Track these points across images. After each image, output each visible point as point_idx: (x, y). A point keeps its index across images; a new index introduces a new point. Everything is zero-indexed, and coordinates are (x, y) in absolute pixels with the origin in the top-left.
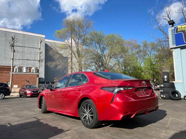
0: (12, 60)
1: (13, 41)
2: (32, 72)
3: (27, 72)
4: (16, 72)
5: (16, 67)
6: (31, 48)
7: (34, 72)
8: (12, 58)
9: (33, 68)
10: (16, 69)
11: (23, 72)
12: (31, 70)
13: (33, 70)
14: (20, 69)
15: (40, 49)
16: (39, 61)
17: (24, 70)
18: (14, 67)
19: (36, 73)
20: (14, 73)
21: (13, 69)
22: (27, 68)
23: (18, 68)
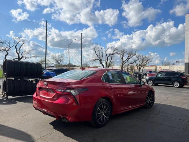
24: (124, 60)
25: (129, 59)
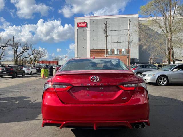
0: (106, 44)
1: (106, 27)
2: (122, 53)
3: (118, 54)
4: (109, 54)
5: (109, 50)
6: (121, 30)
7: (124, 53)
8: (106, 42)
9: (123, 50)
10: (109, 51)
11: (114, 54)
12: (121, 51)
13: (123, 51)
14: (112, 51)
15: (129, 30)
16: (129, 42)
17: (116, 52)
18: (107, 50)
19: (126, 54)
20: (107, 55)
21: (107, 51)
22: (117, 50)
23: (111, 51)
24: (18, 54)
25: (24, 52)
